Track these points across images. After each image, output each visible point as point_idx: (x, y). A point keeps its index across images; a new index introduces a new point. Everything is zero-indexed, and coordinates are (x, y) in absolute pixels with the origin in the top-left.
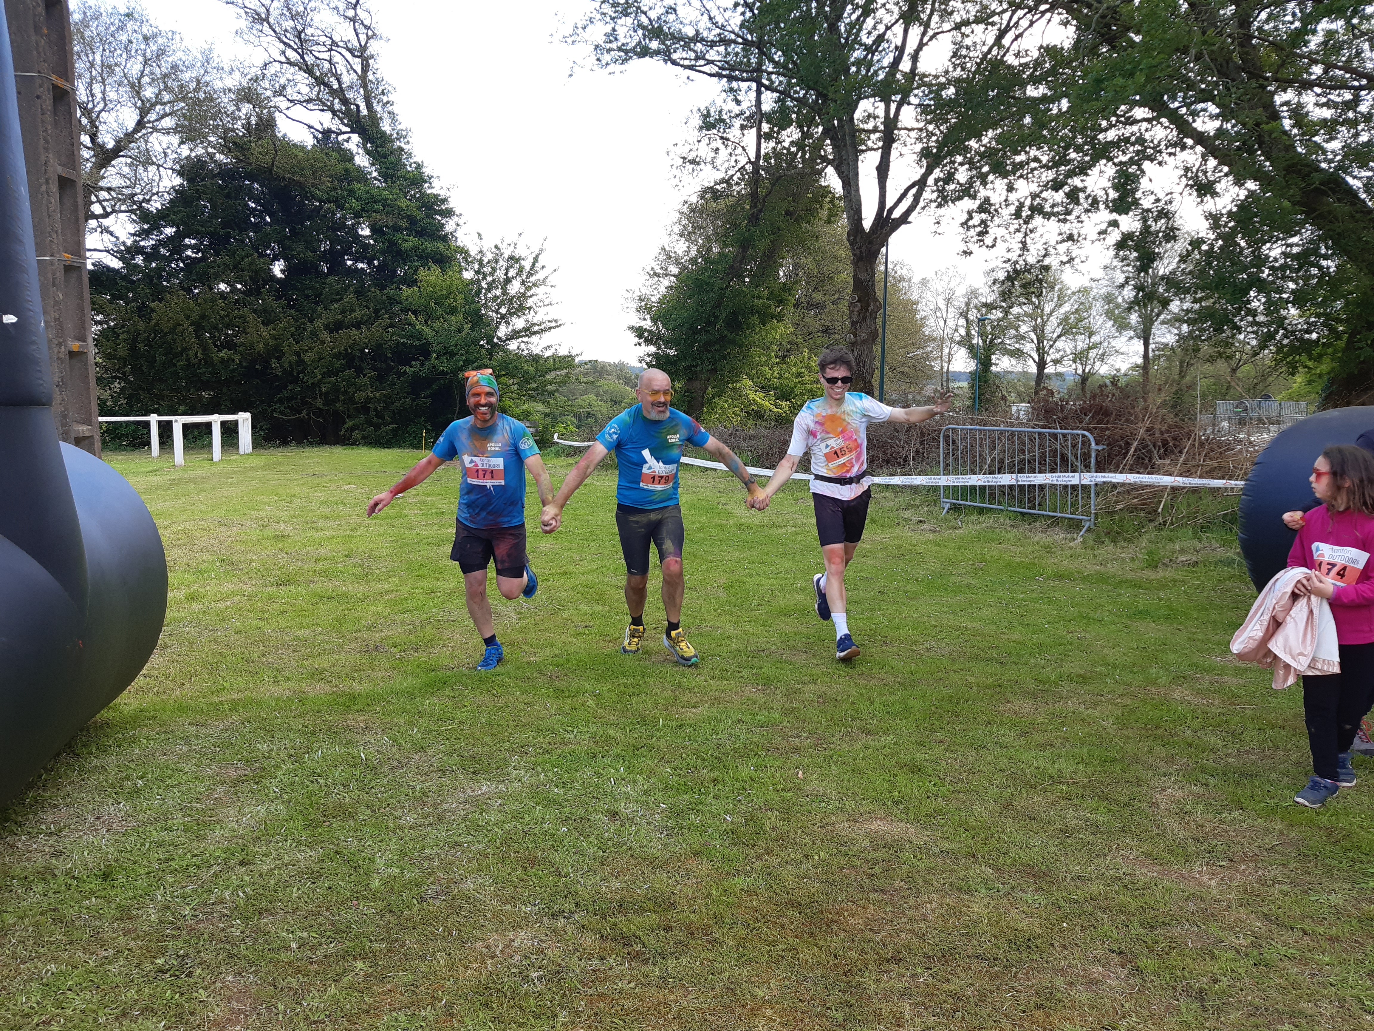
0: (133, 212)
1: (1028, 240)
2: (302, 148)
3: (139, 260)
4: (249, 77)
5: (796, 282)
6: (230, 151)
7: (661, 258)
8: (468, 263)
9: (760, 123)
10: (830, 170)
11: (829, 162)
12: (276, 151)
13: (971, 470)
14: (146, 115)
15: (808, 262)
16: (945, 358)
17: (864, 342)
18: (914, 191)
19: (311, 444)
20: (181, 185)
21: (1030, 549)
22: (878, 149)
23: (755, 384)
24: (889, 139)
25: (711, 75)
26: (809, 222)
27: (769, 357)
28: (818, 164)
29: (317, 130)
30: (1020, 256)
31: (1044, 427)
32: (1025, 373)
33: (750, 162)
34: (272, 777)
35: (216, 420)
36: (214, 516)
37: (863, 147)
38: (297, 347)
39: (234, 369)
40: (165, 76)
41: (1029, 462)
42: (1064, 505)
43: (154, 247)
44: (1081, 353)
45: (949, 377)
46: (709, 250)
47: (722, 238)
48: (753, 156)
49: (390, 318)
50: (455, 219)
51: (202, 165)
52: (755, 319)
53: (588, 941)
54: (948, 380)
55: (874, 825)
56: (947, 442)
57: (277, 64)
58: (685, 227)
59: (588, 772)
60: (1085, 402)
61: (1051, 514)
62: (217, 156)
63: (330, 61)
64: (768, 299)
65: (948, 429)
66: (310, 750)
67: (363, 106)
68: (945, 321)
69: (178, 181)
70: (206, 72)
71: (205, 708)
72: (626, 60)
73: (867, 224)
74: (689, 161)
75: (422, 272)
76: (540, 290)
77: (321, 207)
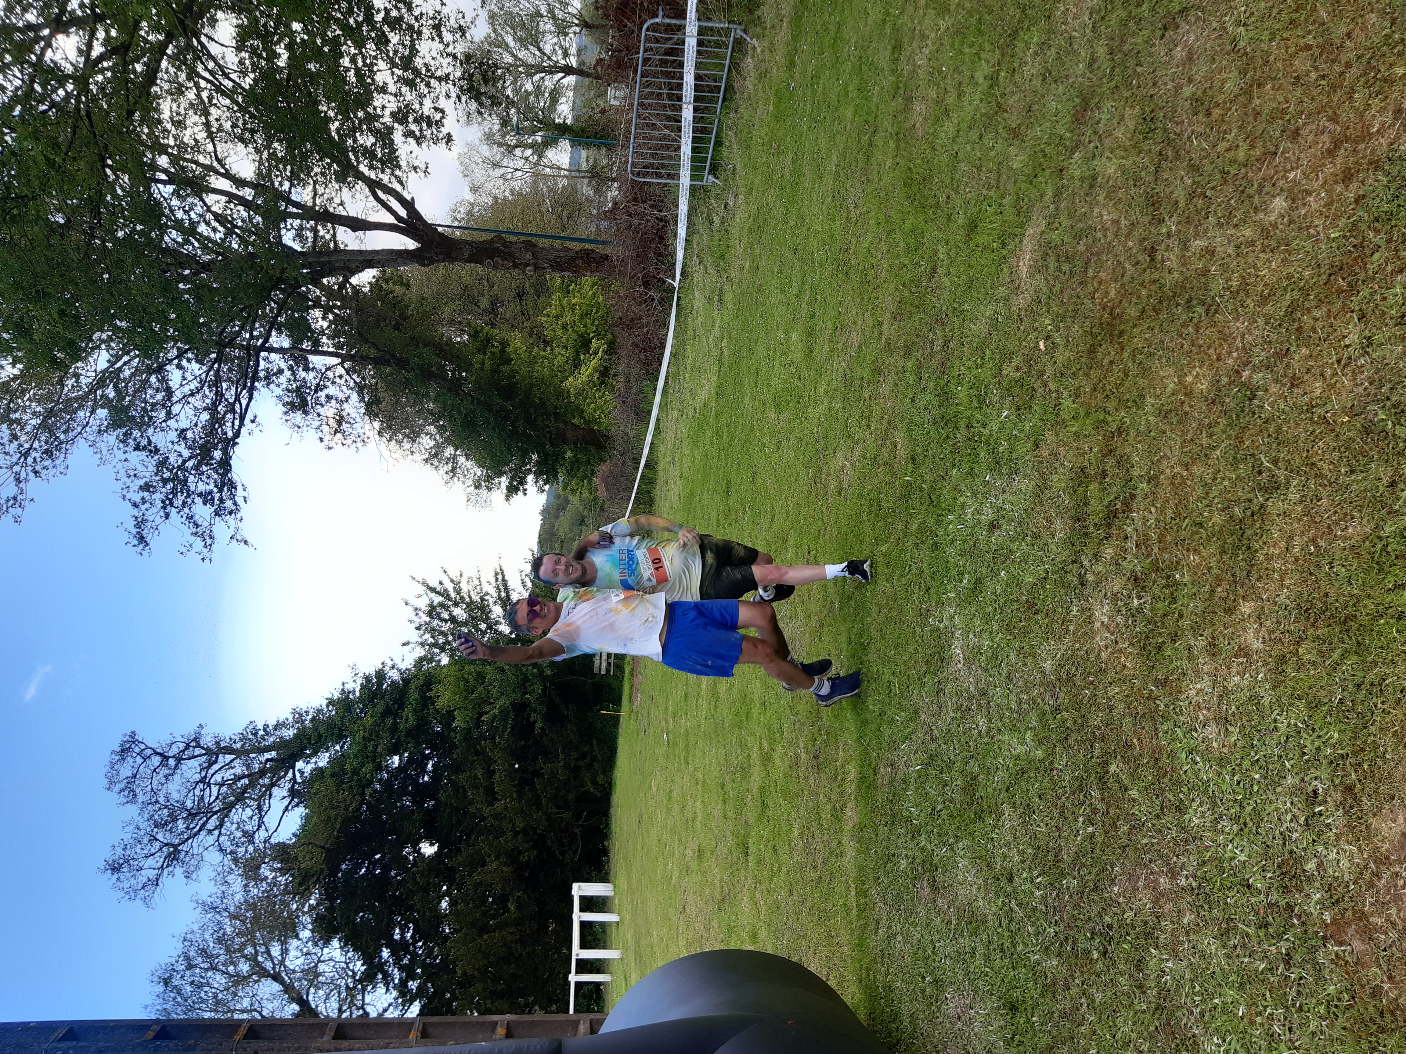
0: (364, 990)
1: (439, 73)
2: (307, 818)
3: (413, 985)
4: (233, 867)
5: (469, 324)
6: (308, 889)
7: (436, 463)
8: (431, 660)
9: (302, 350)
10: (354, 280)
11: (346, 280)
12: (310, 843)
13: (676, 150)
14: (268, 971)
15: (447, 311)
16: (555, 172)
17: (534, 257)
18: (380, 193)
19: (608, 825)
20: (340, 940)
21: (761, 94)
22: (334, 229)
23: (571, 373)
24: (326, 217)
25: (251, 398)
26: (407, 307)
27: (544, 357)
28: (347, 292)
29: (290, 803)
30: (454, 85)
31: (636, 71)
32: (576, 88)
33: (342, 364)
34: (932, 854)
35: (578, 917)
36: (674, 919)
37: (332, 245)
38: (510, 835)
39: (528, 897)
40: (228, 950)
41: (671, 89)
42: (717, 56)
43: (401, 969)
44: (558, 27)
45: (574, 170)
46: (431, 412)
47: (419, 397)
48: (335, 361)
49: (485, 740)
50: (387, 669)
51: (320, 919)
52: (505, 369)
53: (1108, 552)
54: (578, 171)
55: (1024, 269)
56: (644, 175)
57: (222, 839)
58: (406, 436)
59: (951, 551)
60: (612, 27)
61: (726, 70)
62: (312, 902)
63: (221, 785)
64: (485, 354)
65: (632, 173)
66: (909, 820)
67: (267, 756)
68: (516, 170)
69: (335, 943)
70: (225, 910)
71: (862, 922)
72: (232, 483)
73: (410, 244)
74: (339, 426)
75: (439, 705)
76: (465, 587)
77: (368, 804)
